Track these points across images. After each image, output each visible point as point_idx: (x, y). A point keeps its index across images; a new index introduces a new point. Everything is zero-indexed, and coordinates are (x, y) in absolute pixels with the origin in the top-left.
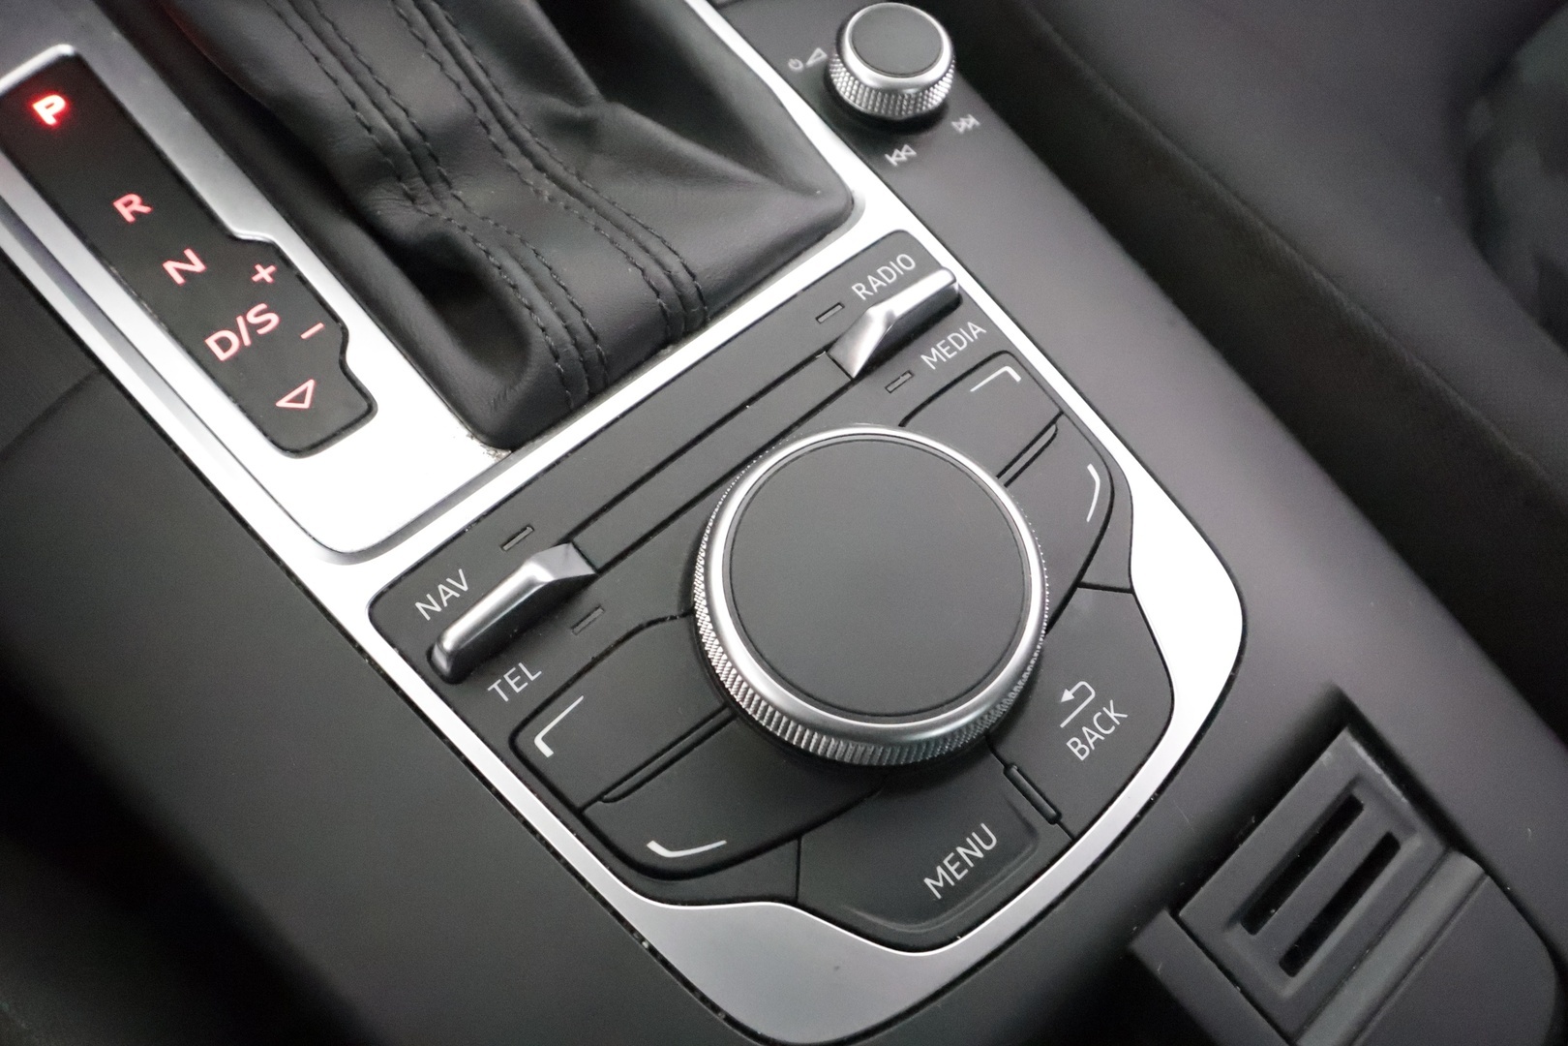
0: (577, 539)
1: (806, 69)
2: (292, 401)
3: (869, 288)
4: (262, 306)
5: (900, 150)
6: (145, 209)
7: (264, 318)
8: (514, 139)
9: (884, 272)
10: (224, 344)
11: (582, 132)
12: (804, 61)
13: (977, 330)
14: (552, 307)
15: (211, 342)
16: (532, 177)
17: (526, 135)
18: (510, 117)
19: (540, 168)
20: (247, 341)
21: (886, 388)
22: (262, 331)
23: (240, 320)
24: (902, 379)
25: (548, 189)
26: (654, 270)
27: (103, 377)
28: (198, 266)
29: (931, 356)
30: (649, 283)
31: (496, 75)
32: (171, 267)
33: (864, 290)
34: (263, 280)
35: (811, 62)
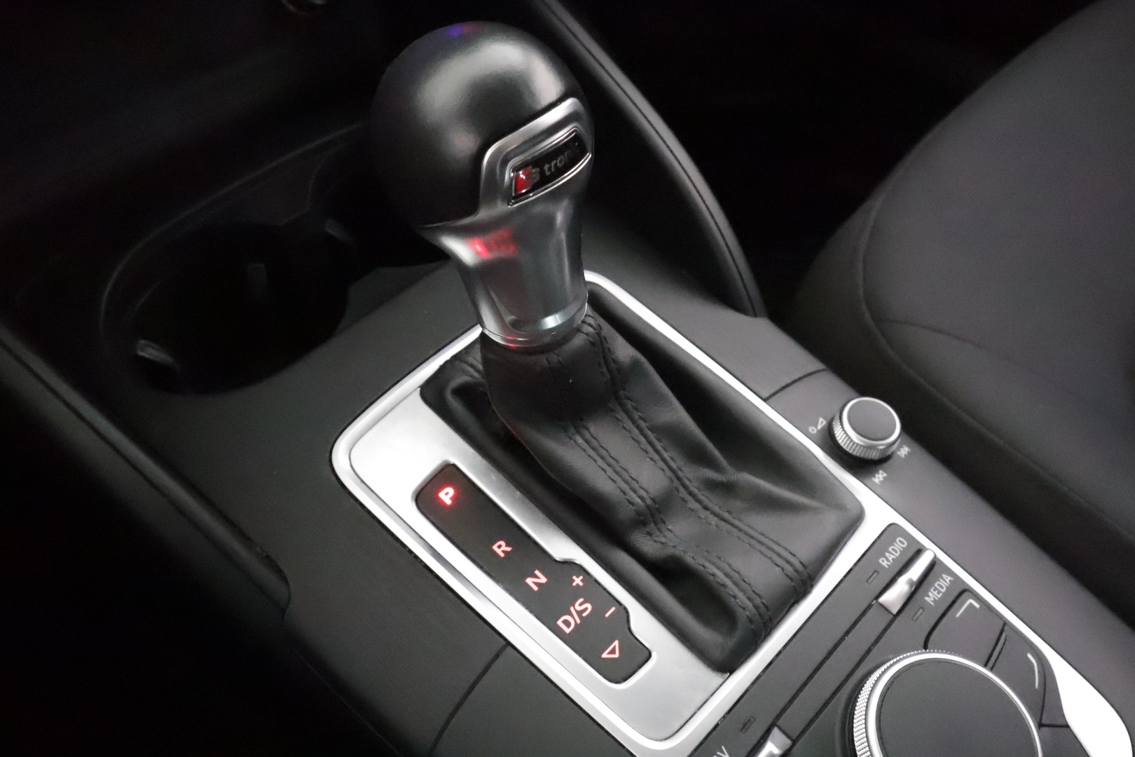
0: (780, 723)
1: (818, 431)
2: (609, 653)
3: (888, 560)
4: (581, 600)
5: (878, 473)
6: (509, 549)
7: (582, 607)
8: (691, 494)
9: (893, 549)
10: (567, 623)
11: (727, 489)
12: (816, 427)
13: (948, 579)
14: (744, 594)
15: (560, 623)
16: (703, 514)
17: (696, 491)
18: (687, 482)
19: (706, 508)
20: (578, 621)
21: (913, 619)
22: (585, 614)
23: (572, 609)
24: (919, 613)
25: (714, 520)
26: (787, 567)
27: (509, 648)
28: (543, 580)
29: (929, 596)
30: (787, 575)
31: (678, 462)
32: (529, 581)
33: (886, 562)
34: (578, 584)
35: (819, 427)
